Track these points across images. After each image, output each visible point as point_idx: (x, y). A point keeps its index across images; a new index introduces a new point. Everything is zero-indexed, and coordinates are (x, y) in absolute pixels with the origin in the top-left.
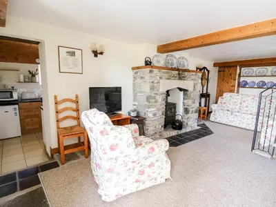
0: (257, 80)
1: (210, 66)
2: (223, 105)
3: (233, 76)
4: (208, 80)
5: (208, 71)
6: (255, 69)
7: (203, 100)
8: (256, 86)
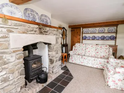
0: (91, 35)
1: (66, 27)
2: (76, 51)
3: (79, 33)
4: (66, 35)
5: (66, 30)
6: (90, 29)
7: (64, 48)
8: (91, 39)
